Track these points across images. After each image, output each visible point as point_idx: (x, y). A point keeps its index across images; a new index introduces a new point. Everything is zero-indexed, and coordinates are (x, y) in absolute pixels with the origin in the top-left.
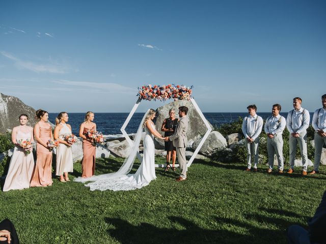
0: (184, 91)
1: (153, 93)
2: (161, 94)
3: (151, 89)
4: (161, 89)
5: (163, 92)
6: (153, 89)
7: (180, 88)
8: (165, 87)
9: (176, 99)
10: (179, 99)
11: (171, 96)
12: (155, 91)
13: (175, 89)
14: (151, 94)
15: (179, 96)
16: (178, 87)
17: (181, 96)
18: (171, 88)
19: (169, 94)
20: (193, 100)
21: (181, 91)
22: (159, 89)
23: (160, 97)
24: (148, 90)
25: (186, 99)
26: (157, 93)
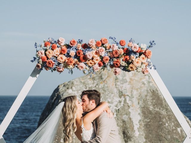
0: (135, 53)
1: (68, 55)
2: (85, 58)
3: (64, 48)
4: (86, 47)
5: (90, 54)
6: (68, 46)
7: (126, 47)
8: (94, 44)
9: (118, 70)
10: (125, 69)
11: (107, 62)
12: (73, 53)
13: (116, 48)
14: (64, 58)
15: (124, 64)
16: (121, 43)
17: (129, 63)
18: (107, 45)
19: (102, 58)
20: (152, 72)
21: (128, 52)
22: (81, 48)
23: (82, 64)
24: (57, 51)
25: (140, 69)
26: (76, 56)
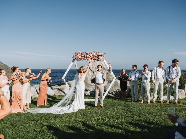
0: (100, 56)
1: (82, 56)
2: (86, 57)
3: (81, 54)
4: (87, 54)
5: (88, 56)
6: (82, 54)
7: (98, 54)
8: (89, 53)
9: (96, 60)
10: (97, 60)
11: (92, 58)
12: (83, 56)
13: (95, 54)
14: (81, 57)
15: (97, 59)
16: (96, 53)
17: (98, 58)
18: (92, 54)
19: (91, 57)
20: (105, 61)
22: (85, 54)
23: (86, 59)
24: (79, 55)
25: (101, 60)
26: (84, 57)
